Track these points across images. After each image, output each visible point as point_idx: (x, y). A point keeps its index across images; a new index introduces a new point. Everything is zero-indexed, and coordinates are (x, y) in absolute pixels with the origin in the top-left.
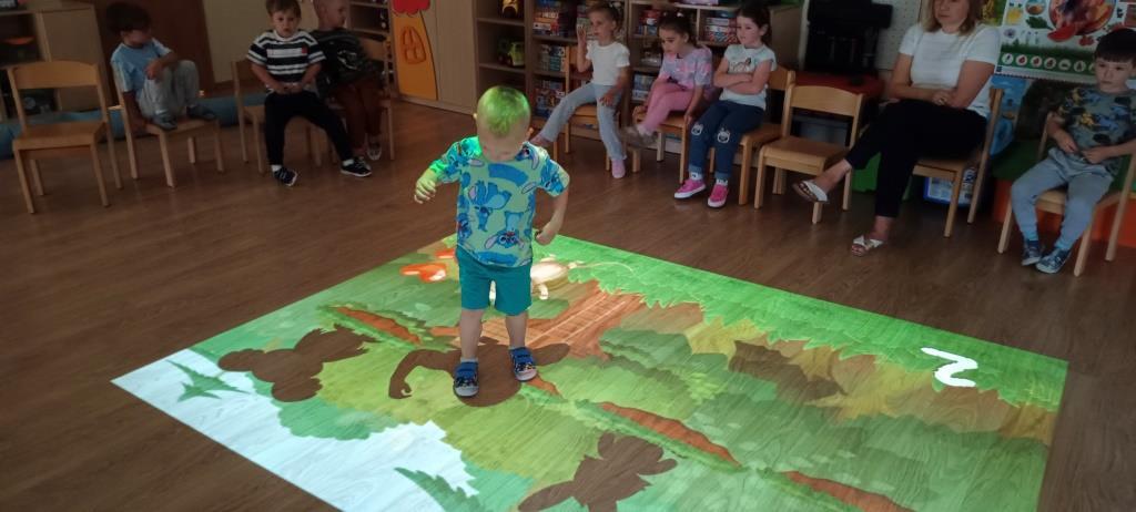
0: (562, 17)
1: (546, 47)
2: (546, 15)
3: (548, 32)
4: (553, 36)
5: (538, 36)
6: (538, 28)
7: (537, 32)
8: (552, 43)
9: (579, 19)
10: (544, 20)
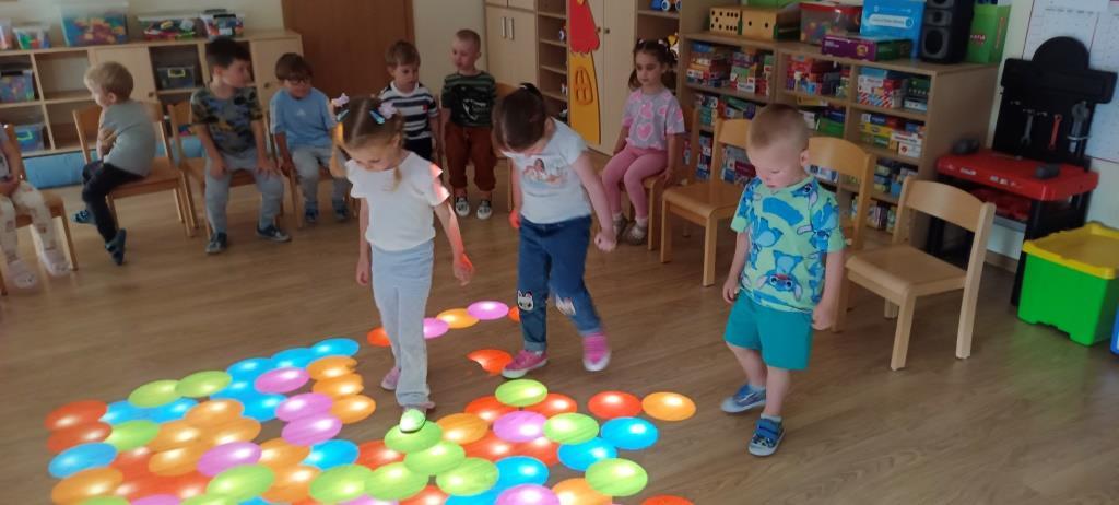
0: (716, 64)
1: (701, 97)
2: (700, 61)
3: (700, 81)
4: (703, 86)
5: (690, 85)
6: (692, 75)
7: (691, 80)
8: (707, 93)
9: (734, 68)
10: (698, 67)
